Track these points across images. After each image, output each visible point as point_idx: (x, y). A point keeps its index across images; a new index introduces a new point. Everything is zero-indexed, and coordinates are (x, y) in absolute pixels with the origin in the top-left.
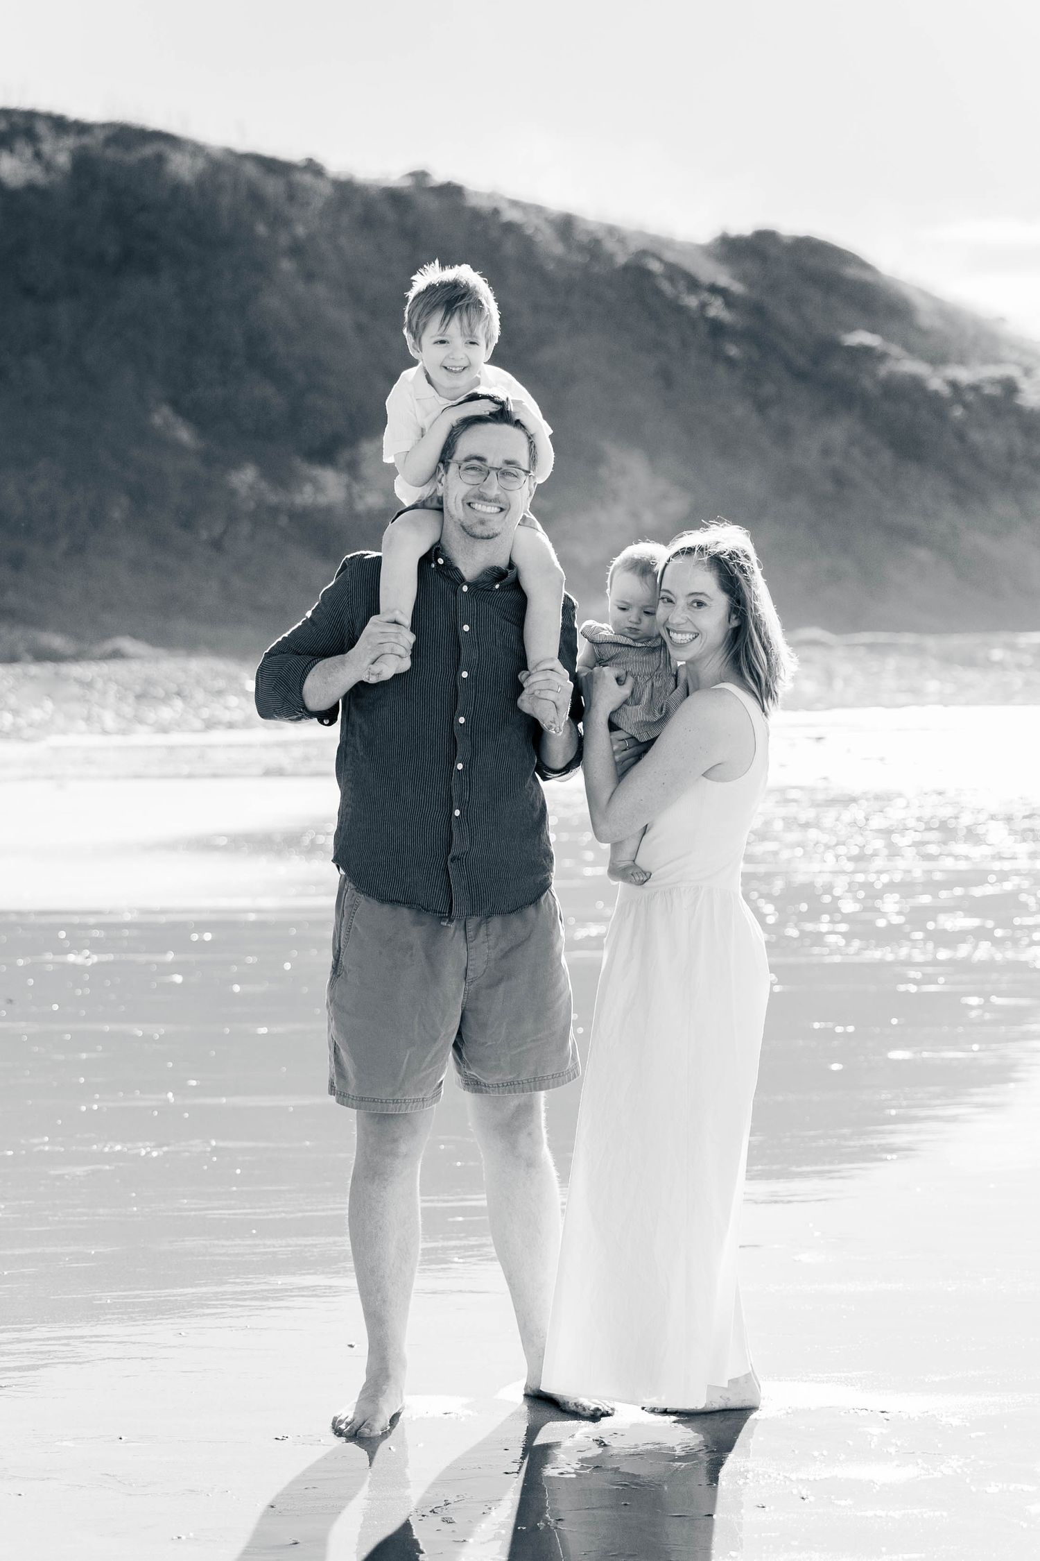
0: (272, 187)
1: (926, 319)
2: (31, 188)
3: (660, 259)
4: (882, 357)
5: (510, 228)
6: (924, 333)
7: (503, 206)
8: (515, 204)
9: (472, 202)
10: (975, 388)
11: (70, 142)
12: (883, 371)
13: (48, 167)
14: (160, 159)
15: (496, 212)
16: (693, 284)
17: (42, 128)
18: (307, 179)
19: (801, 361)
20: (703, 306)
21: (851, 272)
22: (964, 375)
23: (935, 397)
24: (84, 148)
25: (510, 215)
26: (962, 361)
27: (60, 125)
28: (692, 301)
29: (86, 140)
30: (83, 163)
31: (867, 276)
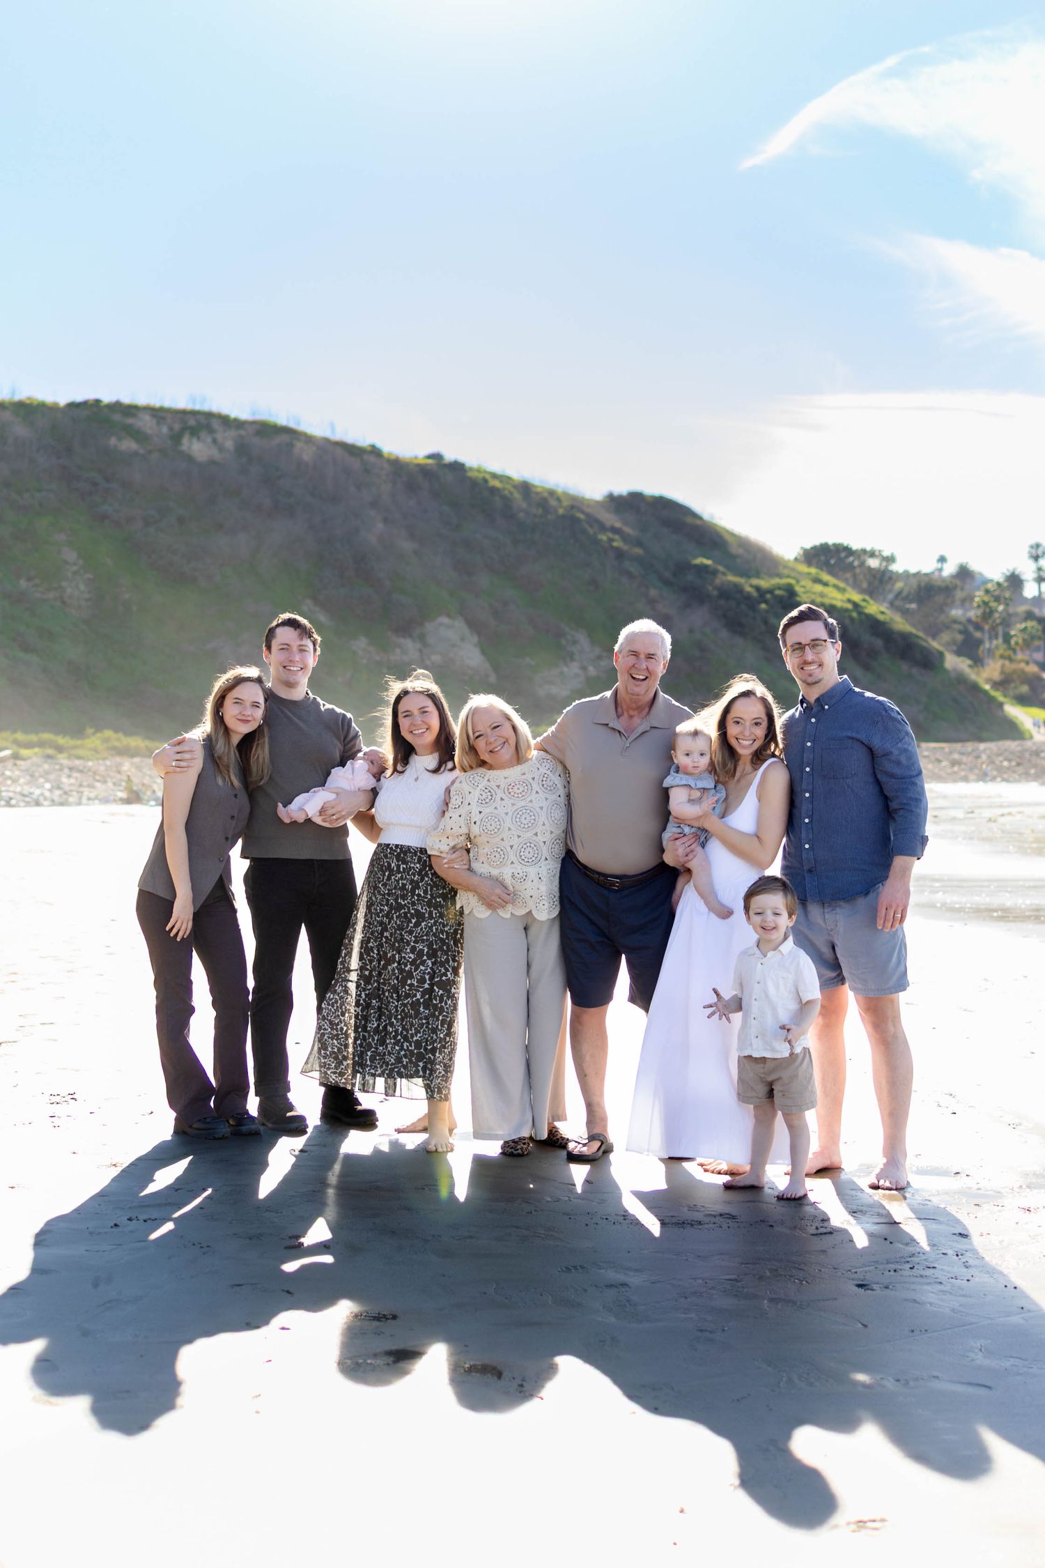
0: (355, 464)
1: (735, 550)
2: (212, 462)
3: (583, 512)
4: (714, 573)
5: (493, 490)
6: (735, 557)
7: (488, 477)
8: (495, 476)
9: (470, 474)
10: (771, 591)
11: (232, 433)
12: (718, 581)
13: (221, 449)
14: (291, 445)
15: (486, 481)
16: (603, 528)
17: (216, 424)
18: (372, 459)
19: (668, 575)
20: (611, 540)
21: (689, 520)
22: (764, 583)
23: (748, 597)
24: (241, 436)
25: (495, 483)
26: (758, 576)
27: (225, 421)
28: (603, 538)
29: (242, 432)
30: (242, 449)
31: (698, 522)
